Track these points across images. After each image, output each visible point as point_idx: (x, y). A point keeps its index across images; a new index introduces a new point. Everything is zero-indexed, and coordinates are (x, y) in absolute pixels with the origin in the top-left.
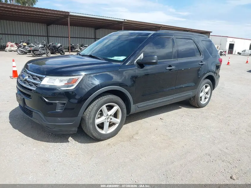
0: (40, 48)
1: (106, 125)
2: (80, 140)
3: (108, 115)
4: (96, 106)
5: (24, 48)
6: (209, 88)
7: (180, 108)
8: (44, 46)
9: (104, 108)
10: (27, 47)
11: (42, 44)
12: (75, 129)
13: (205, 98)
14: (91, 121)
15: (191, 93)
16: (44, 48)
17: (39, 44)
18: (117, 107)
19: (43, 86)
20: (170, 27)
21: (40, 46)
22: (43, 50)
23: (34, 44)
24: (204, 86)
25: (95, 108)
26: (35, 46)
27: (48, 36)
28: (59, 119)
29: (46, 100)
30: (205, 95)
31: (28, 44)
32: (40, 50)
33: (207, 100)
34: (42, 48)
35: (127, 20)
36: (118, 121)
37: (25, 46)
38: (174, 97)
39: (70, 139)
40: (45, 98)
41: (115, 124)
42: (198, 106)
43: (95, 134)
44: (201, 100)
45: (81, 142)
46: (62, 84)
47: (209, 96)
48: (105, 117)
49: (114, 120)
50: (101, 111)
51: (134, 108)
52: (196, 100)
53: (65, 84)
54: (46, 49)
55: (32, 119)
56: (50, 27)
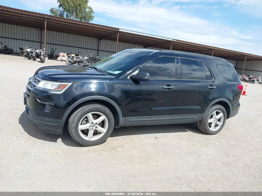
0: (85, 60)
1: (91, 133)
2: (66, 143)
3: (93, 123)
4: (81, 112)
5: (72, 59)
6: (221, 115)
7: (186, 131)
8: (90, 59)
9: (90, 115)
10: (75, 58)
11: (88, 57)
12: (60, 131)
13: (216, 125)
14: (74, 125)
15: (197, 117)
16: (89, 61)
17: (85, 56)
18: (104, 117)
19: (38, 88)
20: (225, 51)
21: (86, 58)
22: (89, 62)
23: (81, 56)
24: (215, 112)
25: (79, 114)
26: (82, 58)
27: (98, 50)
28: (46, 119)
29: (38, 101)
30: (215, 122)
31: (76, 55)
32: (85, 62)
33: (218, 128)
34: (87, 60)
35: (177, 40)
36: (104, 130)
37: (73, 57)
38: (173, 118)
39: (60, 140)
40: (38, 98)
41: (101, 133)
42: (206, 132)
43: (77, 139)
44: (210, 127)
45: (67, 145)
46: (53, 88)
47: (221, 124)
48: (90, 124)
49: (100, 129)
50: (86, 117)
51: (123, 121)
52: (203, 125)
53: (55, 88)
54: (91, 62)
55: (28, 116)
56: (102, 42)
